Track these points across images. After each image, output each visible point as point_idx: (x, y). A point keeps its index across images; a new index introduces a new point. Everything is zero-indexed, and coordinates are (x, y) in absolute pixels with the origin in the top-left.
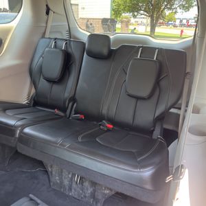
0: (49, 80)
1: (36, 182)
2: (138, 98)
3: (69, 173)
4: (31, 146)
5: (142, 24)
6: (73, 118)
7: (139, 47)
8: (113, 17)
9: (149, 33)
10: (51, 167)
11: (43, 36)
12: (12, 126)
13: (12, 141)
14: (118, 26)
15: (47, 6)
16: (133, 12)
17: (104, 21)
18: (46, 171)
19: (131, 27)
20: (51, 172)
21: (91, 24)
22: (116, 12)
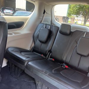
0: (41, 41)
1: (30, 87)
2: (82, 55)
3: (46, 87)
4: (31, 71)
5: (80, 20)
6: (49, 60)
7: (85, 32)
8: (68, 16)
9: (83, 25)
10: (38, 82)
11: (41, 23)
12: (24, 60)
13: (23, 67)
14: (70, 20)
15: (44, 10)
16: (77, 15)
17: (64, 18)
18: (35, 83)
19: (75, 21)
20: (38, 84)
21: (58, 18)
22: (69, 14)
